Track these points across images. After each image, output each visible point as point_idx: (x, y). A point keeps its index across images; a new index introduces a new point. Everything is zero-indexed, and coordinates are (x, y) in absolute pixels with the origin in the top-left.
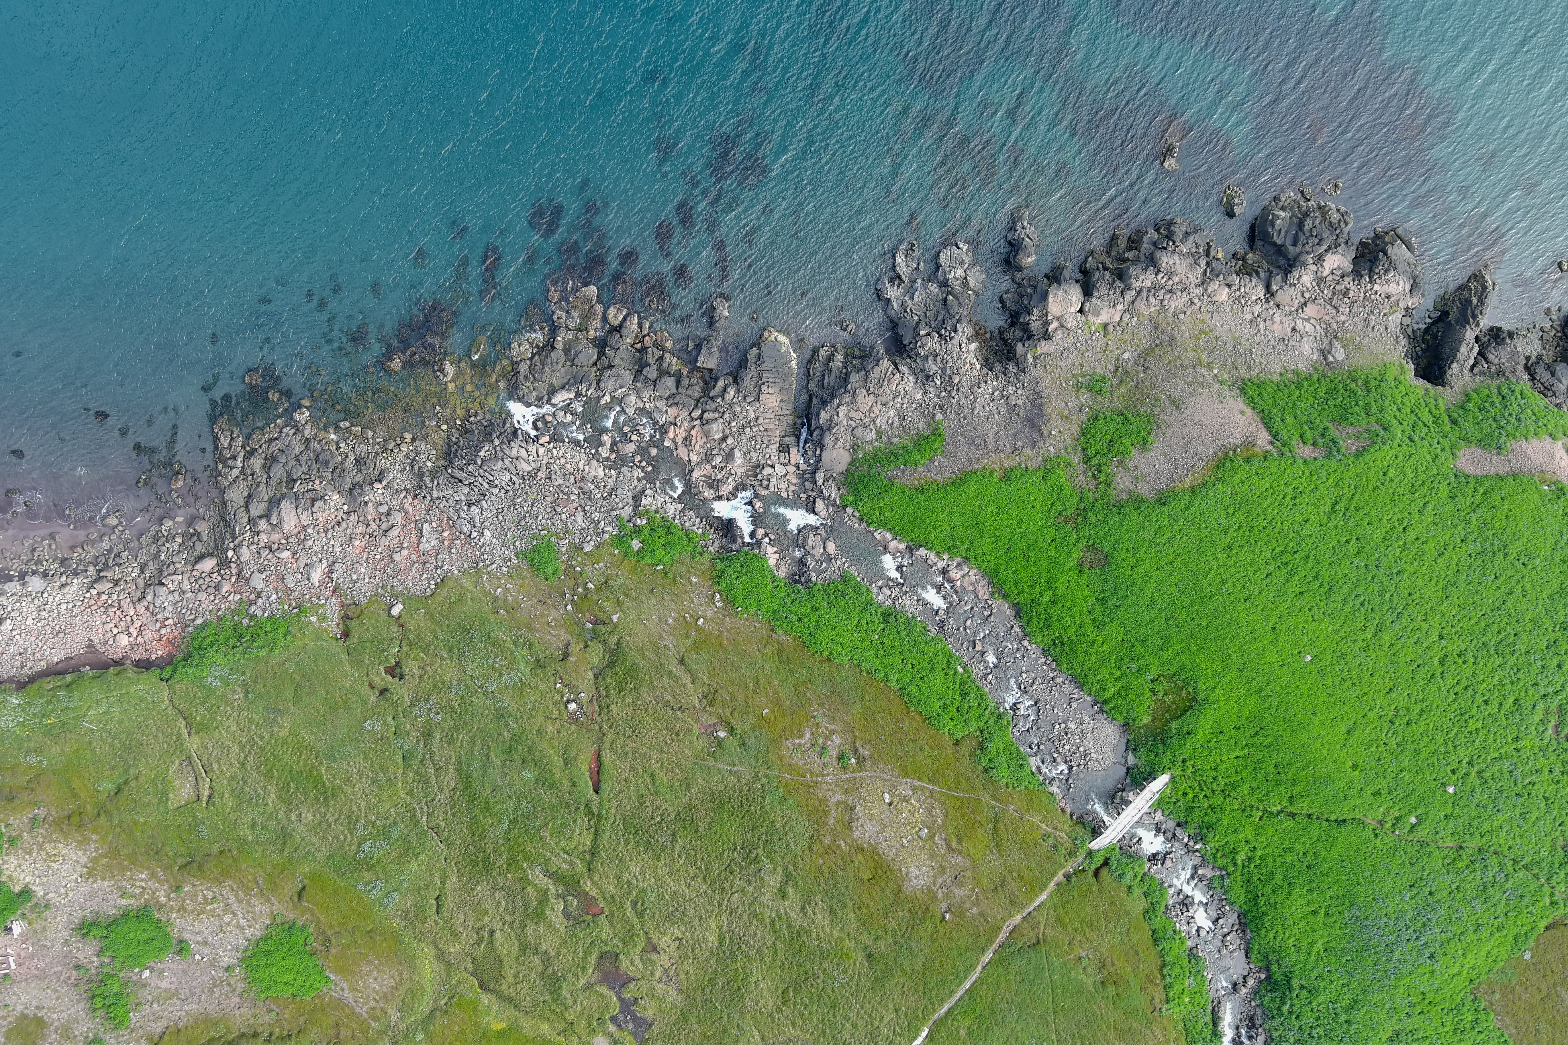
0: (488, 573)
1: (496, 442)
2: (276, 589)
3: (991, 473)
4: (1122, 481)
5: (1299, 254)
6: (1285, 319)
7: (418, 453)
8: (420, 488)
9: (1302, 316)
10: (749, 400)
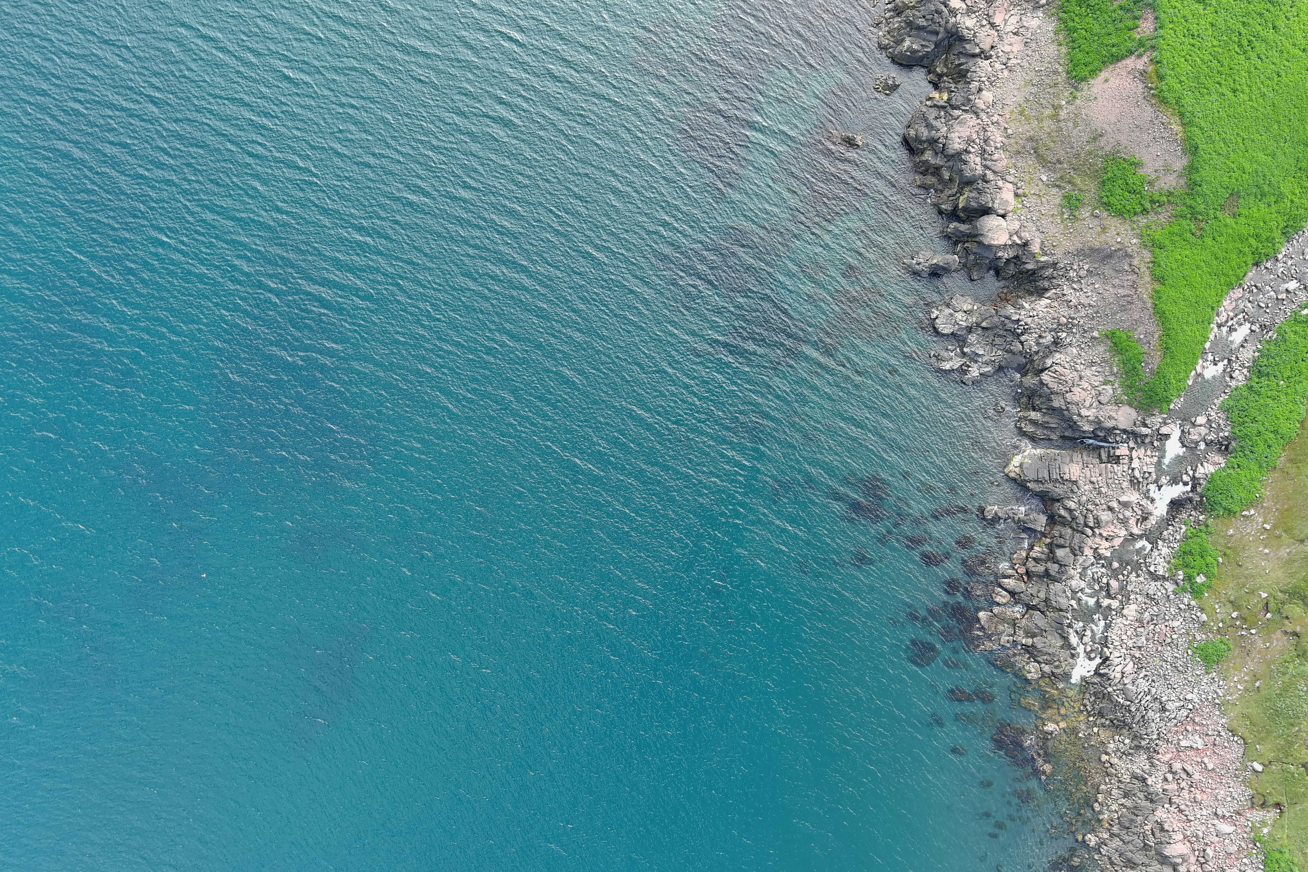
0: (1224, 696)
1: (1110, 689)
2: (1237, 859)
3: (1157, 292)
4: (1169, 182)
5: (945, 29)
6: (1006, 41)
7: (1118, 750)
8: (1148, 748)
9: (1002, 26)
10: (1076, 489)
